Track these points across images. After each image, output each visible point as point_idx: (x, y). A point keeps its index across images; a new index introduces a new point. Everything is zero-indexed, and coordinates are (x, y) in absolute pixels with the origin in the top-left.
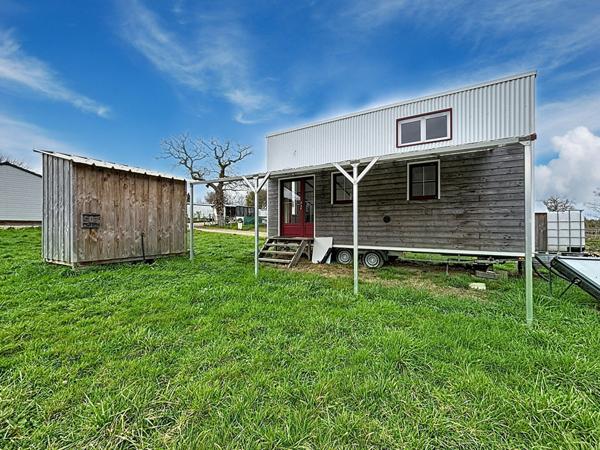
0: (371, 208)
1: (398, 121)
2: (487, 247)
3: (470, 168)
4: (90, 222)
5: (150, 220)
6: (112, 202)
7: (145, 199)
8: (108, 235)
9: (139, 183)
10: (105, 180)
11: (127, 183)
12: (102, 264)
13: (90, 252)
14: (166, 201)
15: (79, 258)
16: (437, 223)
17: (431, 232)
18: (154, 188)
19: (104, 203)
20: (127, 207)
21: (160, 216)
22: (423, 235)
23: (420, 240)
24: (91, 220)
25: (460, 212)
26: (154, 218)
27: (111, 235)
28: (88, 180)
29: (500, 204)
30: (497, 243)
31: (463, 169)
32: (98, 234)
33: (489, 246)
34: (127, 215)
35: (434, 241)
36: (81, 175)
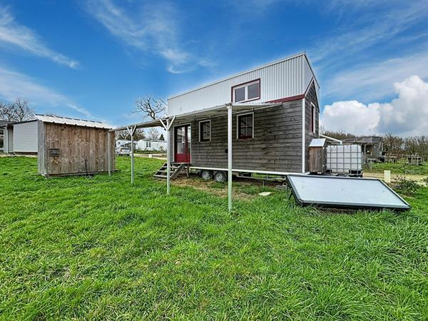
0: (218, 144)
1: (232, 88)
2: (278, 169)
3: (270, 118)
4: (54, 153)
5: (91, 152)
6: (67, 142)
7: (88, 140)
8: (65, 160)
9: (84, 131)
10: (63, 130)
11: (76, 131)
12: (60, 176)
13: (54, 169)
14: (101, 141)
15: (47, 172)
16: (253, 154)
17: (249, 159)
18: (93, 134)
19: (62, 143)
20: (76, 145)
21: (97, 149)
22: (245, 161)
23: (244, 165)
24: (54, 152)
25: (264, 146)
26: (93, 151)
27: (66, 160)
28: (52, 131)
29: (286, 141)
30: (284, 166)
31: (266, 118)
32: (59, 160)
33: (279, 168)
34: (77, 150)
35: (250, 165)
36: (49, 128)
